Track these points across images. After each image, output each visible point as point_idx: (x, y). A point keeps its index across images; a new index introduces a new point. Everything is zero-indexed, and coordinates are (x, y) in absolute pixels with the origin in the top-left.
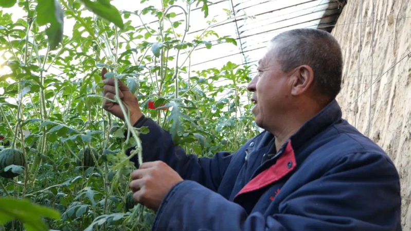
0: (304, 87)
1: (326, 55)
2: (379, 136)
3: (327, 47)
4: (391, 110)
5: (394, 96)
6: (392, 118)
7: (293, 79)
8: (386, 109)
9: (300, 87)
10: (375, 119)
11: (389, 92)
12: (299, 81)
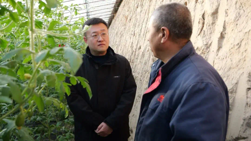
0: (166, 38)
1: (174, 18)
2: (140, 47)
3: (175, 13)
4: (145, 38)
5: (146, 32)
6: (145, 41)
7: (161, 35)
8: (143, 37)
9: (164, 38)
10: (140, 40)
11: (145, 30)
12: (164, 35)
